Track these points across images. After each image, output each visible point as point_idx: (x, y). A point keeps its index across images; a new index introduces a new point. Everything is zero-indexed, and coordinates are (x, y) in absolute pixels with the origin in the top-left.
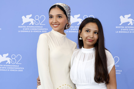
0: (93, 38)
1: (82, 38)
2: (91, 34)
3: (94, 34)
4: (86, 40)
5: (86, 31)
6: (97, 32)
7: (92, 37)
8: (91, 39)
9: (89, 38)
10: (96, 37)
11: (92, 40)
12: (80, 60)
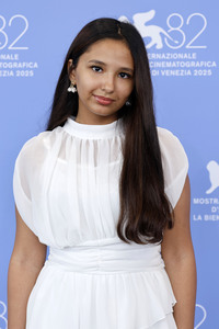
0: (112, 92)
1: (75, 86)
2: (107, 80)
3: (119, 80)
4: (89, 99)
5: (92, 67)
6: (130, 73)
7: (109, 88)
8: (108, 96)
9: (99, 93)
10: (124, 87)
11: (108, 99)
12: (79, 161)
